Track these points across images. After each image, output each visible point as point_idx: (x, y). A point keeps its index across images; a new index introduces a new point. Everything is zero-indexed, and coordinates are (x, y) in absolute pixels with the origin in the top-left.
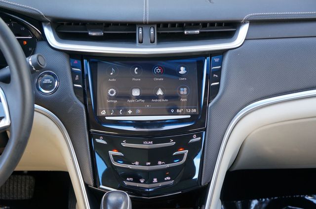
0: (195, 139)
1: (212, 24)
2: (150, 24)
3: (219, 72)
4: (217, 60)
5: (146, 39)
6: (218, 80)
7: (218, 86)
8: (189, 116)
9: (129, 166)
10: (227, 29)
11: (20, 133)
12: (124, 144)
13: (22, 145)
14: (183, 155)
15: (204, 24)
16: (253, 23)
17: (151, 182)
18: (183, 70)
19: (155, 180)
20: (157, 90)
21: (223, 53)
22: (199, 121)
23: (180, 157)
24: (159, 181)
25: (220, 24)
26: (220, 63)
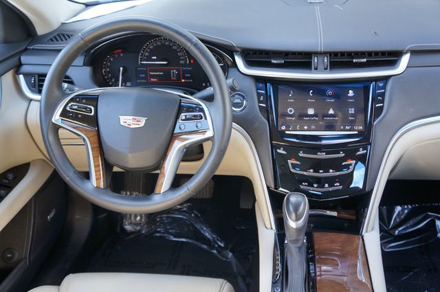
0: (361, 152)
1: (377, 53)
2: (325, 53)
3: (383, 95)
4: (381, 85)
5: (321, 67)
6: (382, 102)
7: (383, 107)
8: (357, 132)
9: (305, 173)
10: (390, 58)
11: (221, 142)
12: (301, 154)
13: (222, 153)
14: (351, 165)
15: (370, 54)
16: (414, 52)
17: (323, 187)
18: (351, 93)
19: (327, 185)
20: (329, 110)
21: (387, 78)
22: (365, 137)
23: (347, 166)
24: (329, 186)
25: (383, 53)
26: (384, 87)
